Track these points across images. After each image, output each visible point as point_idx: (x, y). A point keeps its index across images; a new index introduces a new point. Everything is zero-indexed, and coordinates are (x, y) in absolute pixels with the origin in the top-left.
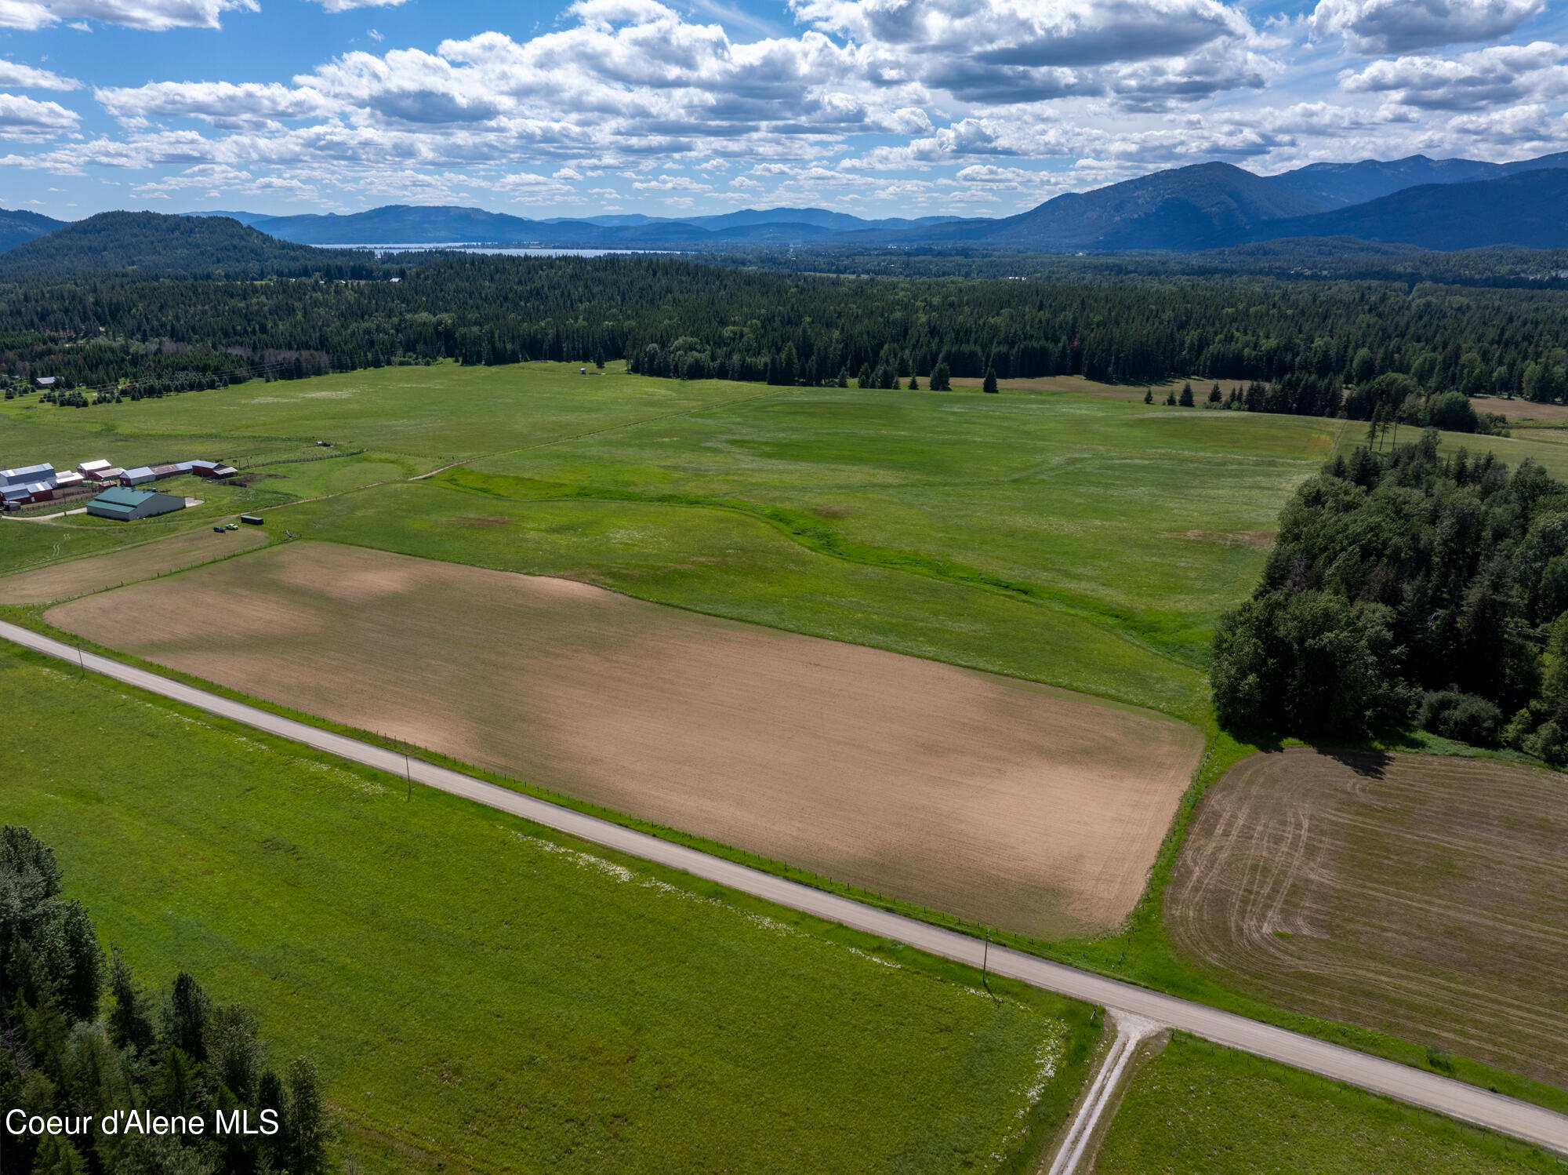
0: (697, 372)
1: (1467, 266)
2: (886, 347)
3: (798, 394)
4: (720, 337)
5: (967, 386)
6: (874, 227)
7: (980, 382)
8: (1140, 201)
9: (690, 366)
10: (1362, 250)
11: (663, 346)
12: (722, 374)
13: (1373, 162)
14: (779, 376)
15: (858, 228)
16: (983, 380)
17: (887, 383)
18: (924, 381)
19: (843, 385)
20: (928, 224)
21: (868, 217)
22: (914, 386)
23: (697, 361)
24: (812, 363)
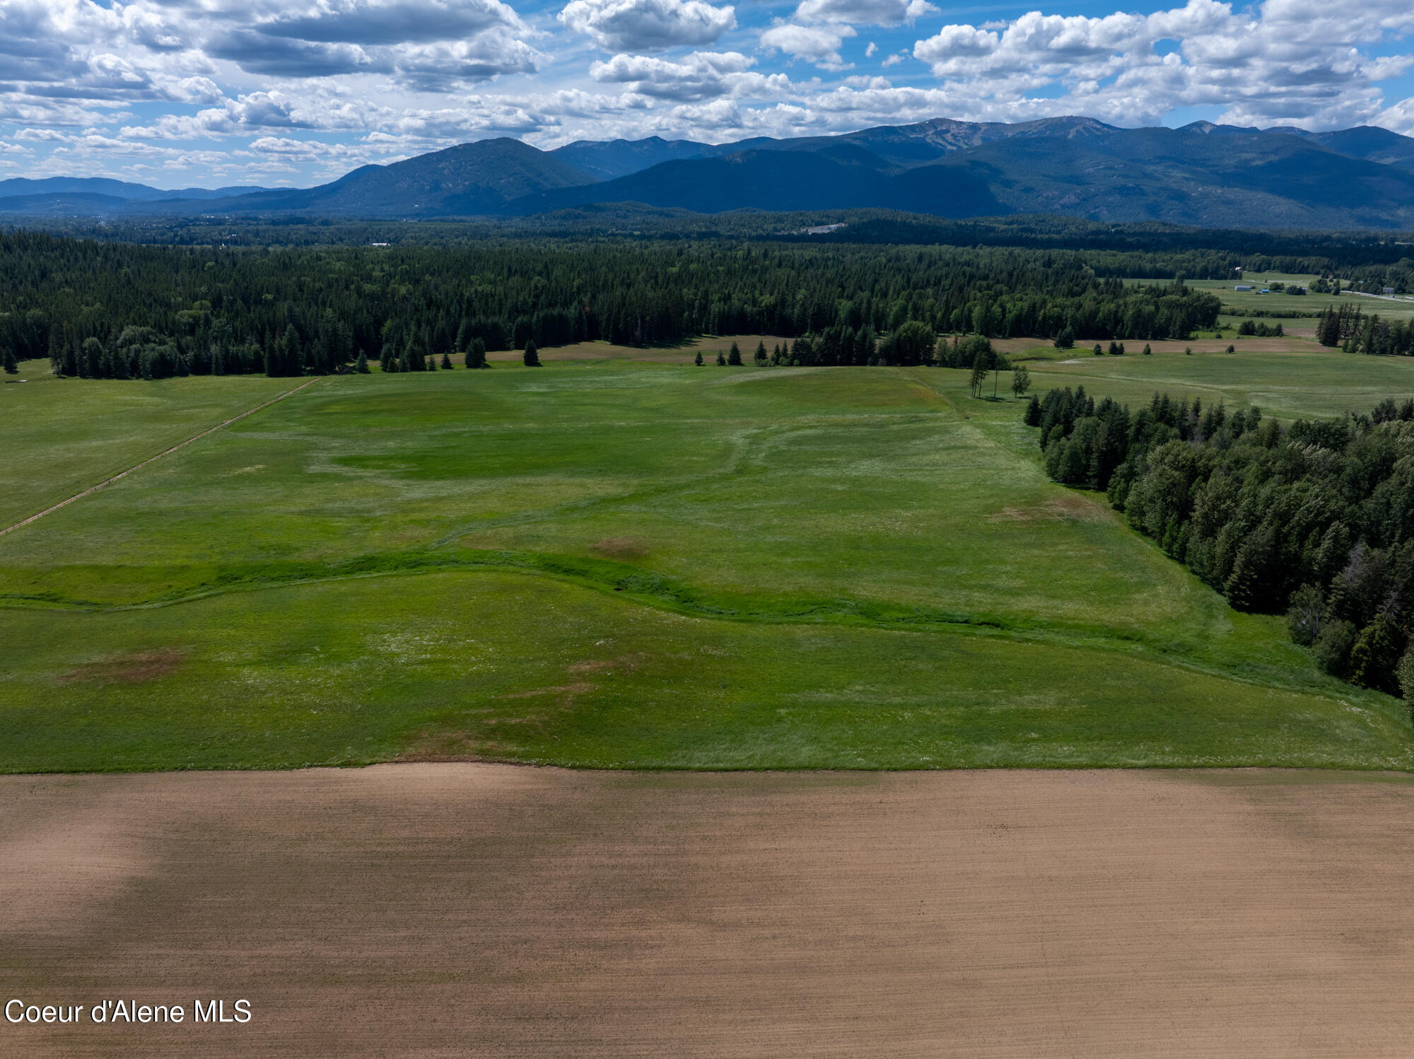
0: (163, 369)
1: (743, 225)
2: (388, 323)
3: (329, 386)
4: (174, 322)
5: (506, 360)
6: (175, 198)
7: (519, 354)
8: (446, 172)
9: (154, 363)
10: (650, 213)
11: (104, 340)
12: (201, 368)
13: (623, 141)
14: (283, 367)
15: (157, 199)
16: (523, 352)
17: (416, 364)
18: (458, 358)
19: (364, 370)
20: (235, 194)
21: (165, 187)
22: (447, 365)
23: (162, 355)
24: (318, 347)
